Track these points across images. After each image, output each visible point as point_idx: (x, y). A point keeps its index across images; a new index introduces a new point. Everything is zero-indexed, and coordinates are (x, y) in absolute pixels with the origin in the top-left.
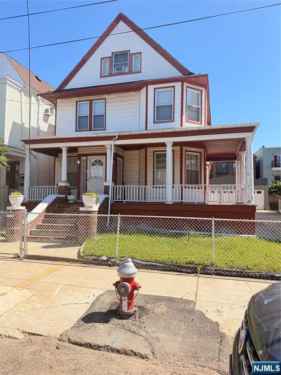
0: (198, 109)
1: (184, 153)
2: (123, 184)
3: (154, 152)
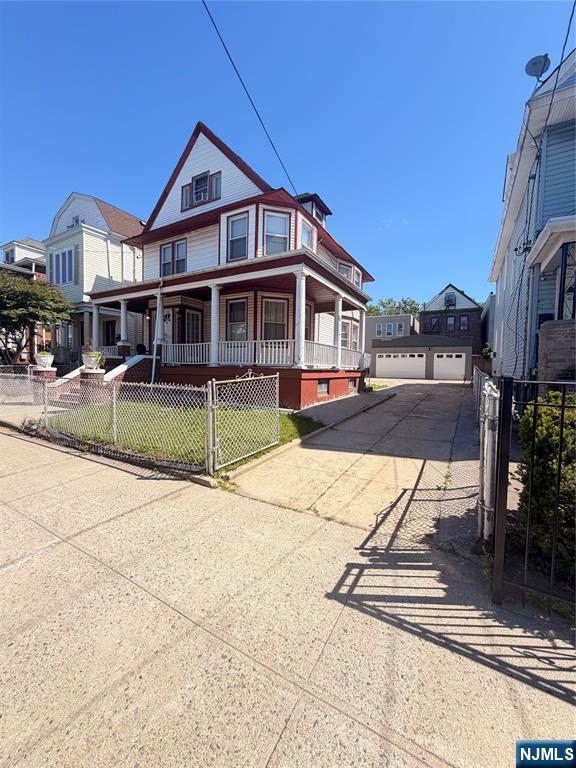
0: (285, 239)
1: (259, 300)
2: (202, 341)
3: (227, 300)
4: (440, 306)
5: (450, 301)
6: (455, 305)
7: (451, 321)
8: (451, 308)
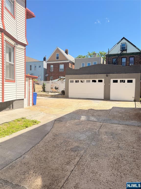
4: (117, 51)
5: (123, 48)
6: (126, 50)
7: (124, 60)
8: (124, 52)
